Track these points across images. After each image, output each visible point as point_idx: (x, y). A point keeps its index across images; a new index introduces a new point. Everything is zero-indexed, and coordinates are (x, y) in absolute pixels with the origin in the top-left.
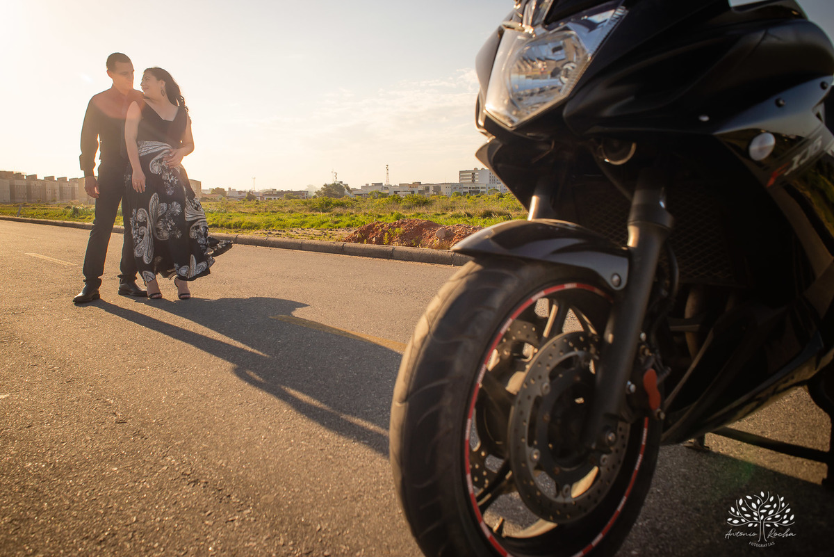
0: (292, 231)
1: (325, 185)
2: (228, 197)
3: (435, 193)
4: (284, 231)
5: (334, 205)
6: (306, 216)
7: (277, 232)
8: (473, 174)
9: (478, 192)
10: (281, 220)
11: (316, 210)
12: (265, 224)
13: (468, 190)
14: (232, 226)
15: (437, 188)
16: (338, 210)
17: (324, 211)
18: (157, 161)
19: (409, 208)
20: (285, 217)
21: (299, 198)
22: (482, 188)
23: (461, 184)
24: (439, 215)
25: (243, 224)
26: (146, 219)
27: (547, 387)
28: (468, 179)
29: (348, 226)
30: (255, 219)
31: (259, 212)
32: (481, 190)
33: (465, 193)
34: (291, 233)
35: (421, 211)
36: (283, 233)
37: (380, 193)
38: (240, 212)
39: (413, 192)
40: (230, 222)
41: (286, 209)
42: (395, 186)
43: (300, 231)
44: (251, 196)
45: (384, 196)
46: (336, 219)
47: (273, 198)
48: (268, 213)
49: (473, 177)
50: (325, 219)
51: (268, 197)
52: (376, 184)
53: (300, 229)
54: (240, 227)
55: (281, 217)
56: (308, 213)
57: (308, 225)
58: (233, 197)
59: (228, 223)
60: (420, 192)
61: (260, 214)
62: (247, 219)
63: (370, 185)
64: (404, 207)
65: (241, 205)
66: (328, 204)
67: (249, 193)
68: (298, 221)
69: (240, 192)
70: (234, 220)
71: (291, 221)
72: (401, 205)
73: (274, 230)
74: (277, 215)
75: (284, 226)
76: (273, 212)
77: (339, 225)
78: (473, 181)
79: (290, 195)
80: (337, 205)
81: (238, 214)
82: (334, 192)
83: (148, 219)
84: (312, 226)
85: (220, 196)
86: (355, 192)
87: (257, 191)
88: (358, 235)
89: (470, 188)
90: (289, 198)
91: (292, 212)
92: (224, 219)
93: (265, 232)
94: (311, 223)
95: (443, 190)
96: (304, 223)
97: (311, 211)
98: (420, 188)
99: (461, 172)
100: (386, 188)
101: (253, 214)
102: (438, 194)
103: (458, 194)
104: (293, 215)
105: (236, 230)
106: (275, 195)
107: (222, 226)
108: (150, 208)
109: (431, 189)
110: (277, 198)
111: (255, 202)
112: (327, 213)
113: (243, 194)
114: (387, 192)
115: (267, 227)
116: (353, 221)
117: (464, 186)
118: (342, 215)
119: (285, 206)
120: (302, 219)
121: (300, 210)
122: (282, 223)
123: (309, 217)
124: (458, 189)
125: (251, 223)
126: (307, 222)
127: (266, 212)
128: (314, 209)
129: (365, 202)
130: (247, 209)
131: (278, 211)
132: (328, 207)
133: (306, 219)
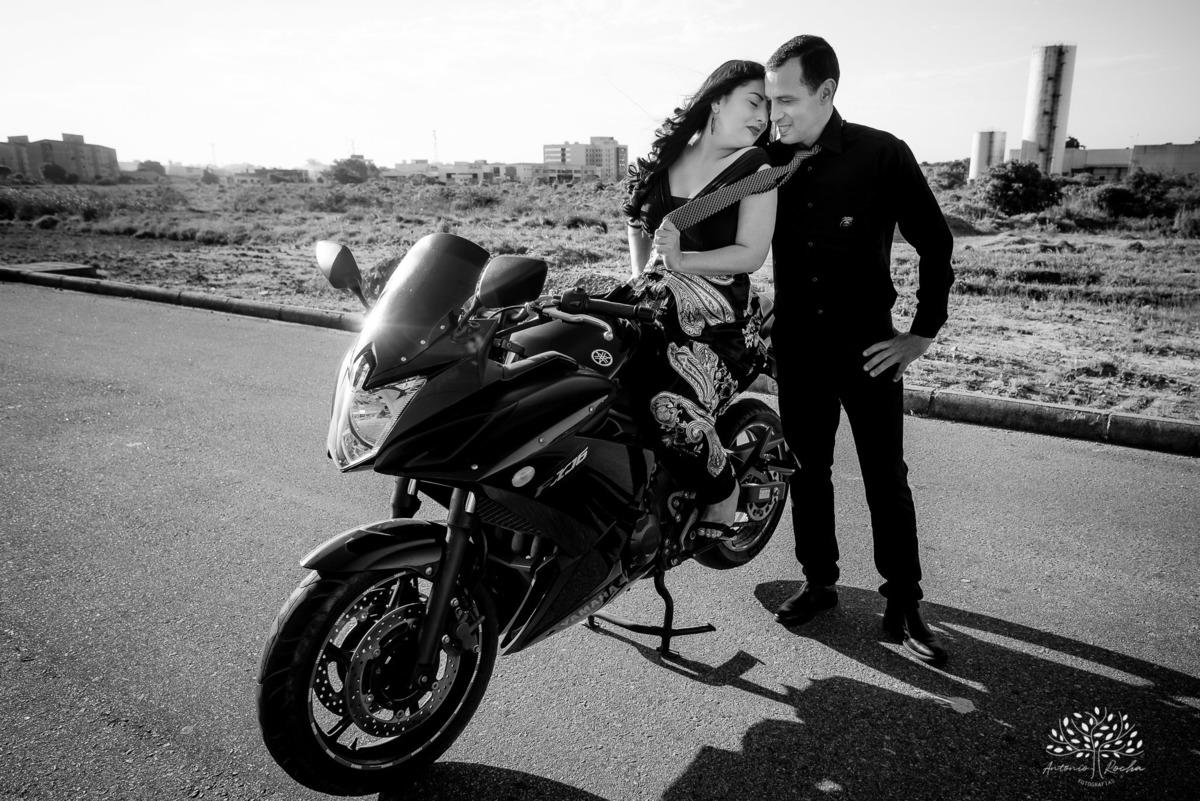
0: (280, 251)
1: (336, 161)
2: (169, 178)
3: (509, 178)
4: (267, 252)
5: (349, 200)
6: (304, 220)
7: (256, 253)
8: (563, 150)
9: (570, 177)
10: (263, 227)
11: (321, 208)
12: (235, 235)
13: (555, 175)
14: (180, 237)
15: (511, 171)
16: (356, 209)
17: (334, 211)
19: (465, 208)
20: (269, 221)
21: (292, 181)
22: (576, 172)
23: (546, 164)
25: (198, 235)
28: (556, 158)
29: (371, 241)
30: (219, 226)
31: (226, 210)
32: (575, 175)
33: (552, 179)
34: (279, 255)
36: (264, 255)
37: (423, 176)
39: (475, 176)
40: (174, 229)
41: (271, 206)
42: (448, 165)
43: (295, 253)
44: (210, 177)
45: (431, 181)
46: (353, 229)
47: (249, 180)
48: (240, 214)
49: (563, 155)
50: (334, 229)
51: (242, 178)
52: (417, 162)
53: (293, 247)
54: (192, 238)
55: (260, 222)
56: (307, 214)
60: (485, 177)
61: (227, 214)
62: (202, 226)
63: (410, 162)
64: (459, 207)
66: (339, 199)
68: (291, 229)
69: (192, 170)
70: (183, 227)
71: (279, 230)
72: (454, 203)
73: (250, 249)
74: (256, 219)
75: (268, 239)
76: (248, 211)
77: (357, 238)
78: (563, 160)
79: (278, 177)
80: (356, 201)
81: (191, 215)
85: (155, 176)
86: (385, 174)
89: (559, 171)
90: (277, 181)
91: (280, 211)
92: (163, 225)
94: (312, 234)
95: (521, 173)
96: (300, 234)
97: (311, 210)
98: (486, 170)
99: (545, 147)
100: (434, 168)
101: (215, 215)
102: (512, 180)
103: (542, 181)
104: (283, 217)
105: (187, 243)
106: (252, 176)
107: (162, 236)
109: (503, 171)
110: (256, 179)
111: (217, 188)
112: (338, 216)
113: (195, 173)
114: (435, 174)
115: (239, 242)
116: (377, 233)
117: (551, 168)
118: (361, 219)
119: (271, 199)
120: (297, 228)
121: (294, 208)
122: (265, 233)
123: (308, 222)
124: (541, 172)
125: (212, 233)
126: (304, 233)
127: (237, 210)
128: (316, 207)
129: (400, 191)
130: (205, 204)
131: (257, 210)
132: (340, 204)
133: (304, 227)
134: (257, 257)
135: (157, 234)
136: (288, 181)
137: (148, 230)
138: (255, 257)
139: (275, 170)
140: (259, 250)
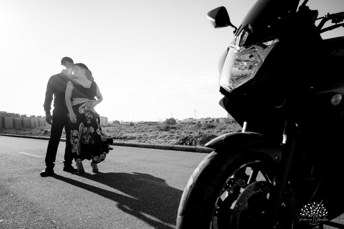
0: (151, 140)
1: (167, 119)
2: (121, 125)
3: (217, 122)
4: (147, 140)
5: (171, 128)
6: (158, 133)
7: (144, 141)
10: (146, 135)
11: (163, 130)
13: (231, 121)
14: (123, 138)
15: (218, 120)
16: (173, 130)
17: (166, 131)
18: (82, 107)
19: (205, 129)
20: (148, 134)
21: (154, 125)
23: (228, 118)
24: (218, 132)
25: (128, 137)
26: (78, 135)
27: (247, 206)
29: (177, 137)
30: (134, 135)
31: (136, 131)
33: (230, 122)
34: (151, 141)
35: (210, 131)
36: (146, 141)
37: (192, 122)
38: (126, 131)
39: (207, 122)
40: (122, 136)
41: (149, 130)
42: (199, 119)
43: (155, 140)
44: (132, 124)
45: (194, 124)
46: (172, 135)
47: (142, 125)
48: (140, 132)
50: (167, 135)
51: (140, 125)
52: (190, 118)
53: (155, 139)
54: (126, 138)
55: (146, 134)
56: (159, 132)
57: (159, 137)
58: (123, 125)
59: (121, 137)
60: (210, 122)
62: (129, 135)
63: (188, 119)
64: (203, 129)
65: (127, 128)
66: (168, 128)
67: (131, 123)
68: (154, 135)
69: (127, 123)
71: (150, 135)
72: (202, 127)
73: (142, 140)
74: (144, 133)
75: (147, 138)
76: (142, 131)
77: (173, 137)
79: (150, 124)
80: (172, 128)
81: (126, 133)
82: (171, 122)
83: (79, 135)
84: (161, 137)
85: (117, 124)
86: (181, 122)
87: (135, 122)
88: (181, 142)
89: (232, 120)
90: (150, 125)
91: (151, 131)
92: (119, 135)
93: (138, 141)
94: (160, 136)
95: (220, 121)
97: (160, 131)
98: (210, 120)
100: (195, 120)
101: (133, 132)
103: (227, 123)
104: (152, 133)
105: (124, 140)
106: (143, 124)
107: (118, 138)
108: (79, 129)
109: (215, 120)
110: (144, 125)
111: (134, 127)
112: (167, 132)
113: (128, 123)
114: (195, 122)
115: (139, 138)
116: (179, 135)
117: (230, 119)
118: (174, 132)
119: (148, 129)
120: (156, 135)
121: (155, 130)
122: (146, 137)
123: (159, 134)
124: (227, 120)
125: (132, 137)
126: (158, 136)
127: (139, 131)
128: (161, 130)
129: (185, 126)
130: (130, 130)
131: (145, 131)
132: (168, 129)
133: (157, 135)
134: (144, 142)
135: (117, 138)
136: (153, 125)
137: (114, 136)
138: (143, 142)
139: (150, 122)
140: (145, 140)
